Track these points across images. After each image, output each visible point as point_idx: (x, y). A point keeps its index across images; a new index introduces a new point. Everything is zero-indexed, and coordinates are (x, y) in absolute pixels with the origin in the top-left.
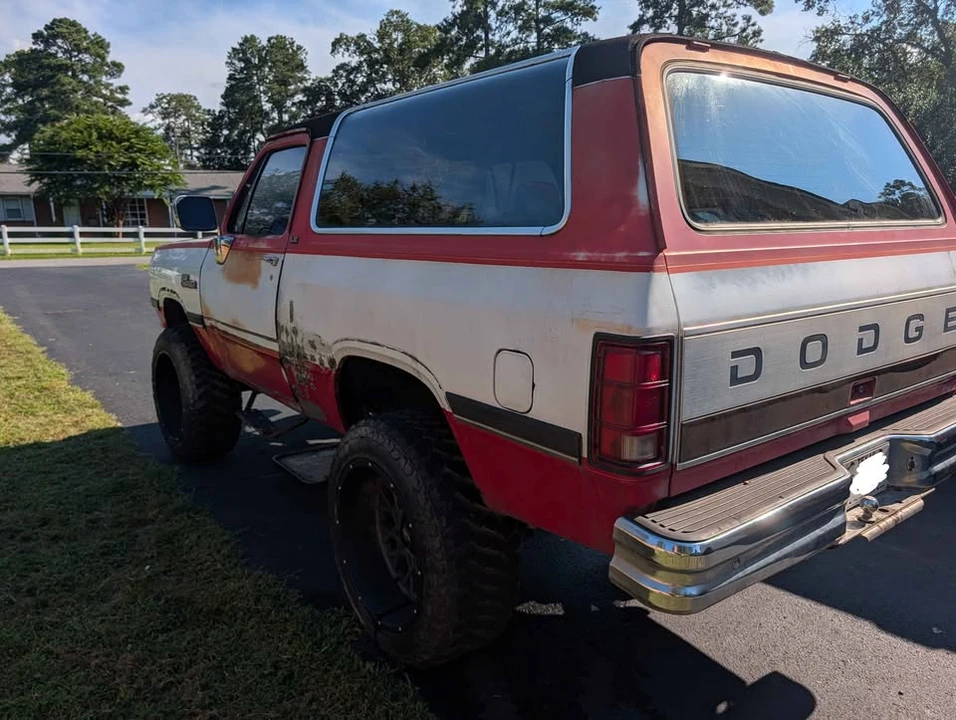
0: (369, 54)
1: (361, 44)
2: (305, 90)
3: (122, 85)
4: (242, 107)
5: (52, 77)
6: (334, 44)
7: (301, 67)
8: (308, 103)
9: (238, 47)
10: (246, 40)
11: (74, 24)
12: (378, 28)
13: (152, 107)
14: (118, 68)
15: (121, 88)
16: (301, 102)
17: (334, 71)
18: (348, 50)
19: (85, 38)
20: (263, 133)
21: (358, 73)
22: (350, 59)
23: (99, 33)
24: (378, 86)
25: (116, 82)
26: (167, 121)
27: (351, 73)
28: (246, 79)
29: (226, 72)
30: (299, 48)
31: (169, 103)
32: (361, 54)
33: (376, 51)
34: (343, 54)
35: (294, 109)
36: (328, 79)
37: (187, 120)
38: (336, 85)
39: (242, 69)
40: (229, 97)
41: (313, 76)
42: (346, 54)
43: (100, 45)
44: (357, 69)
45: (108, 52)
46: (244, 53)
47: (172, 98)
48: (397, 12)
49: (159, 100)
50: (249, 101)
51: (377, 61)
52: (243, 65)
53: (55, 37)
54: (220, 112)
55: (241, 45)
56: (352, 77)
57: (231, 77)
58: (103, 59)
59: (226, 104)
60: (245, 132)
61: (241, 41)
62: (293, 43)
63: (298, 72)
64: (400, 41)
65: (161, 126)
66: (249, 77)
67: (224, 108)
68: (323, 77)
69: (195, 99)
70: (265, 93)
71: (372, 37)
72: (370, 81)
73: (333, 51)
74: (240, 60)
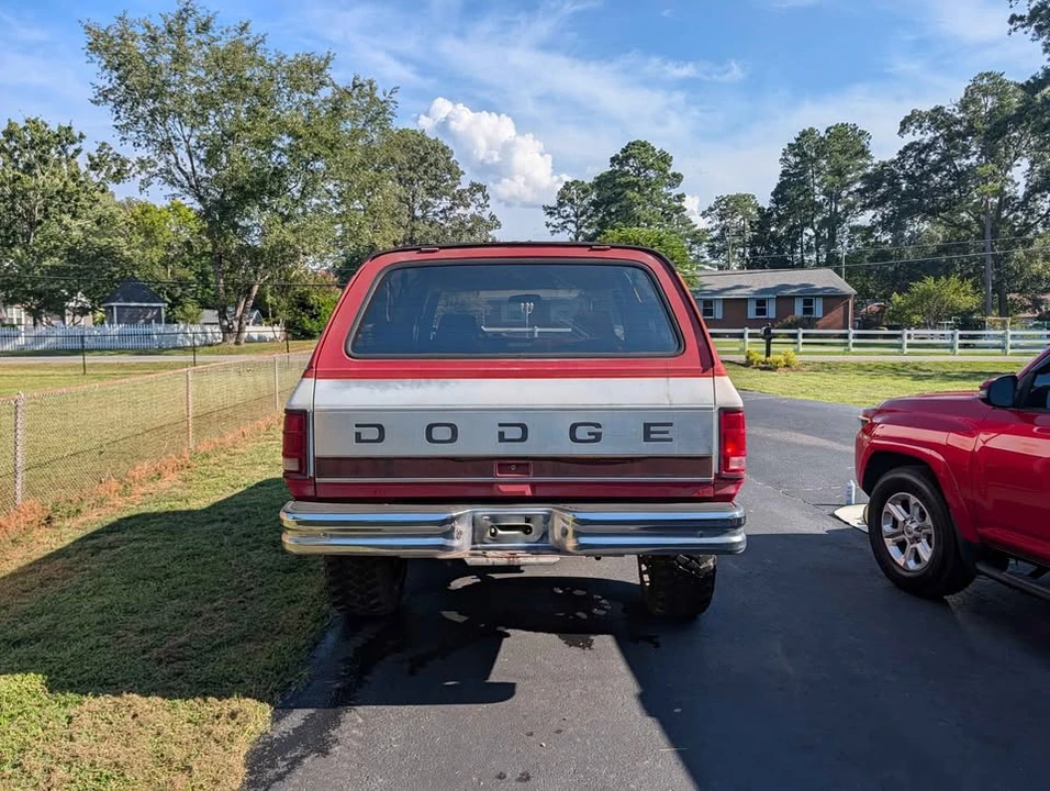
0: (948, 127)
1: (937, 117)
2: (865, 177)
3: (680, 193)
4: (792, 202)
5: (621, 193)
6: (903, 124)
7: (863, 153)
8: (866, 190)
9: (794, 142)
10: (804, 134)
11: (644, 145)
12: (963, 95)
13: (711, 209)
14: (678, 178)
15: (678, 196)
16: (858, 190)
17: (900, 152)
18: (920, 126)
19: (652, 156)
20: (813, 227)
21: (931, 151)
22: (923, 136)
23: (664, 149)
24: (956, 162)
25: (675, 192)
26: (723, 222)
27: (921, 152)
28: (800, 174)
29: (779, 168)
30: (862, 133)
31: (727, 204)
32: (938, 128)
33: (959, 122)
34: (914, 132)
35: (850, 199)
36: (893, 162)
37: (743, 219)
38: (903, 167)
39: (797, 164)
40: (780, 194)
41: (876, 161)
42: (918, 131)
43: (665, 159)
44: (930, 147)
45: (670, 166)
46: (800, 146)
47: (731, 198)
48: (987, 74)
49: (718, 202)
50: (799, 196)
51: (959, 134)
52: (798, 159)
53: (628, 158)
54: (769, 209)
55: (798, 139)
56: (923, 156)
57: (784, 173)
58: (665, 172)
59: (776, 201)
60: (794, 227)
61: (798, 136)
62: (856, 129)
63: (861, 158)
64: (989, 106)
65: (717, 226)
66: (805, 170)
67: (775, 205)
68: (887, 160)
69: (754, 197)
70: (819, 185)
71: (951, 108)
72: (947, 158)
73: (901, 131)
74: (795, 155)
